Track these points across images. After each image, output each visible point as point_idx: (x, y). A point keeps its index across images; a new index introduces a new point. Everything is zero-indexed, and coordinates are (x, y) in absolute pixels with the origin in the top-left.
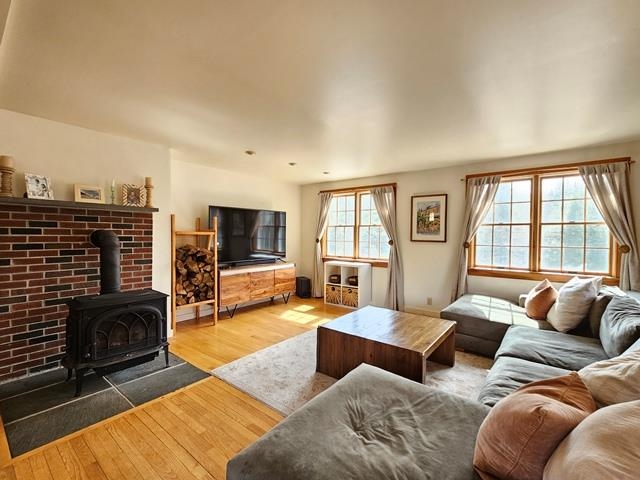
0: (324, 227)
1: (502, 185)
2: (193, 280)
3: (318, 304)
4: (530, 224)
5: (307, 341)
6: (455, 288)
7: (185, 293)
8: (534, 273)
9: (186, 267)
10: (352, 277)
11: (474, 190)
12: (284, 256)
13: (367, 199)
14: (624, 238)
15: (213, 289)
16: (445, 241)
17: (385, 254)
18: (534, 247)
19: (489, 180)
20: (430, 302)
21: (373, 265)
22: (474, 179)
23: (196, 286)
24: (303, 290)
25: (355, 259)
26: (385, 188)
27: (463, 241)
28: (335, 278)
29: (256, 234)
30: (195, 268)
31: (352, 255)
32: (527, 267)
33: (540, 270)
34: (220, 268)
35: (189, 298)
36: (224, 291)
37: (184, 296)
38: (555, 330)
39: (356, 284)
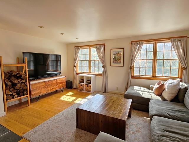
0: (77, 61)
1: (144, 45)
2: (15, 87)
3: (75, 91)
4: (153, 60)
5: (71, 111)
6: (127, 84)
7: (11, 93)
8: (154, 77)
9: (11, 81)
10: (88, 80)
11: (134, 47)
12: (61, 73)
13: (94, 50)
14: (184, 65)
15: (27, 90)
16: (123, 66)
17: (101, 71)
18: (154, 68)
19: (139, 43)
20: (117, 89)
21: (96, 75)
22: (134, 43)
23: (17, 90)
24: (69, 86)
25: (89, 73)
26: (100, 45)
27: (130, 66)
28: (82, 80)
29: (49, 64)
30: (16, 81)
31: (88, 72)
32: (151, 75)
33: (156, 76)
34: (30, 80)
35: (14, 96)
36: (33, 91)
37: (11, 95)
38: (167, 100)
39: (90, 83)
